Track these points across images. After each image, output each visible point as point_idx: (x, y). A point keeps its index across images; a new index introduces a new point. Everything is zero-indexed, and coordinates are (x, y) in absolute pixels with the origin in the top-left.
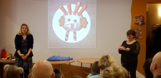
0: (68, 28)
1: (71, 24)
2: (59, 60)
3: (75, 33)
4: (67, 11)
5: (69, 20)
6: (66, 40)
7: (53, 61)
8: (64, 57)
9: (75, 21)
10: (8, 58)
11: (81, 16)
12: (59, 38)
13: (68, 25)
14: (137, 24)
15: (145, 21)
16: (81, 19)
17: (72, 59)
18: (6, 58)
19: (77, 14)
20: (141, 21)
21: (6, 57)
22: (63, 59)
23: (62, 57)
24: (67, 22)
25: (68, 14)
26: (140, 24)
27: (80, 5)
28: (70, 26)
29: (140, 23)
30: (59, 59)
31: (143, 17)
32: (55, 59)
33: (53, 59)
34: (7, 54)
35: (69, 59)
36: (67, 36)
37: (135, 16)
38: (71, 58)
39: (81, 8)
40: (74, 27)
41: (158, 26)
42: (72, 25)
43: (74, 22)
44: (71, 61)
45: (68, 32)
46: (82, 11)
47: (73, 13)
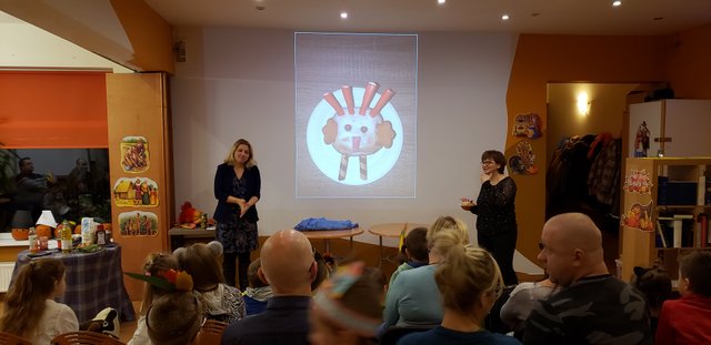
0: (345, 148)
1: (354, 138)
2: (325, 230)
3: (363, 161)
4: (344, 104)
5: (348, 128)
6: (341, 178)
7: (310, 230)
8: (336, 222)
9: (364, 130)
10: (198, 225)
11: (377, 118)
12: (322, 175)
13: (345, 140)
14: (524, 135)
15: (544, 127)
16: (377, 125)
17: (357, 226)
18: (193, 225)
19: (368, 112)
20: (534, 129)
21: (192, 222)
22: (335, 226)
23: (332, 222)
24: (343, 134)
25: (346, 112)
26: (530, 136)
27: (376, 91)
28: (350, 144)
29: (531, 133)
30: (324, 226)
31: (538, 119)
32: (314, 227)
33: (309, 227)
34: (197, 214)
35: (350, 227)
36: (344, 168)
37: (516, 115)
38: (354, 223)
39: (377, 97)
40: (361, 146)
41: (577, 139)
42: (357, 141)
43: (361, 134)
44: (354, 231)
45: (347, 159)
46: (381, 106)
47: (357, 111)
